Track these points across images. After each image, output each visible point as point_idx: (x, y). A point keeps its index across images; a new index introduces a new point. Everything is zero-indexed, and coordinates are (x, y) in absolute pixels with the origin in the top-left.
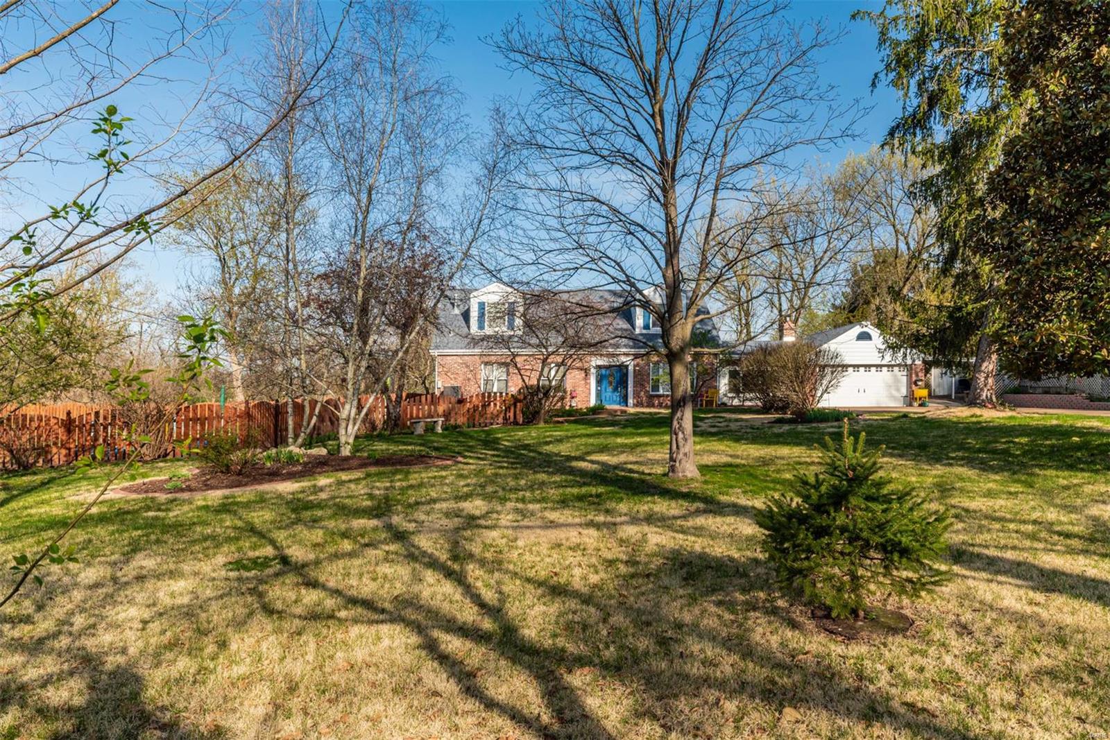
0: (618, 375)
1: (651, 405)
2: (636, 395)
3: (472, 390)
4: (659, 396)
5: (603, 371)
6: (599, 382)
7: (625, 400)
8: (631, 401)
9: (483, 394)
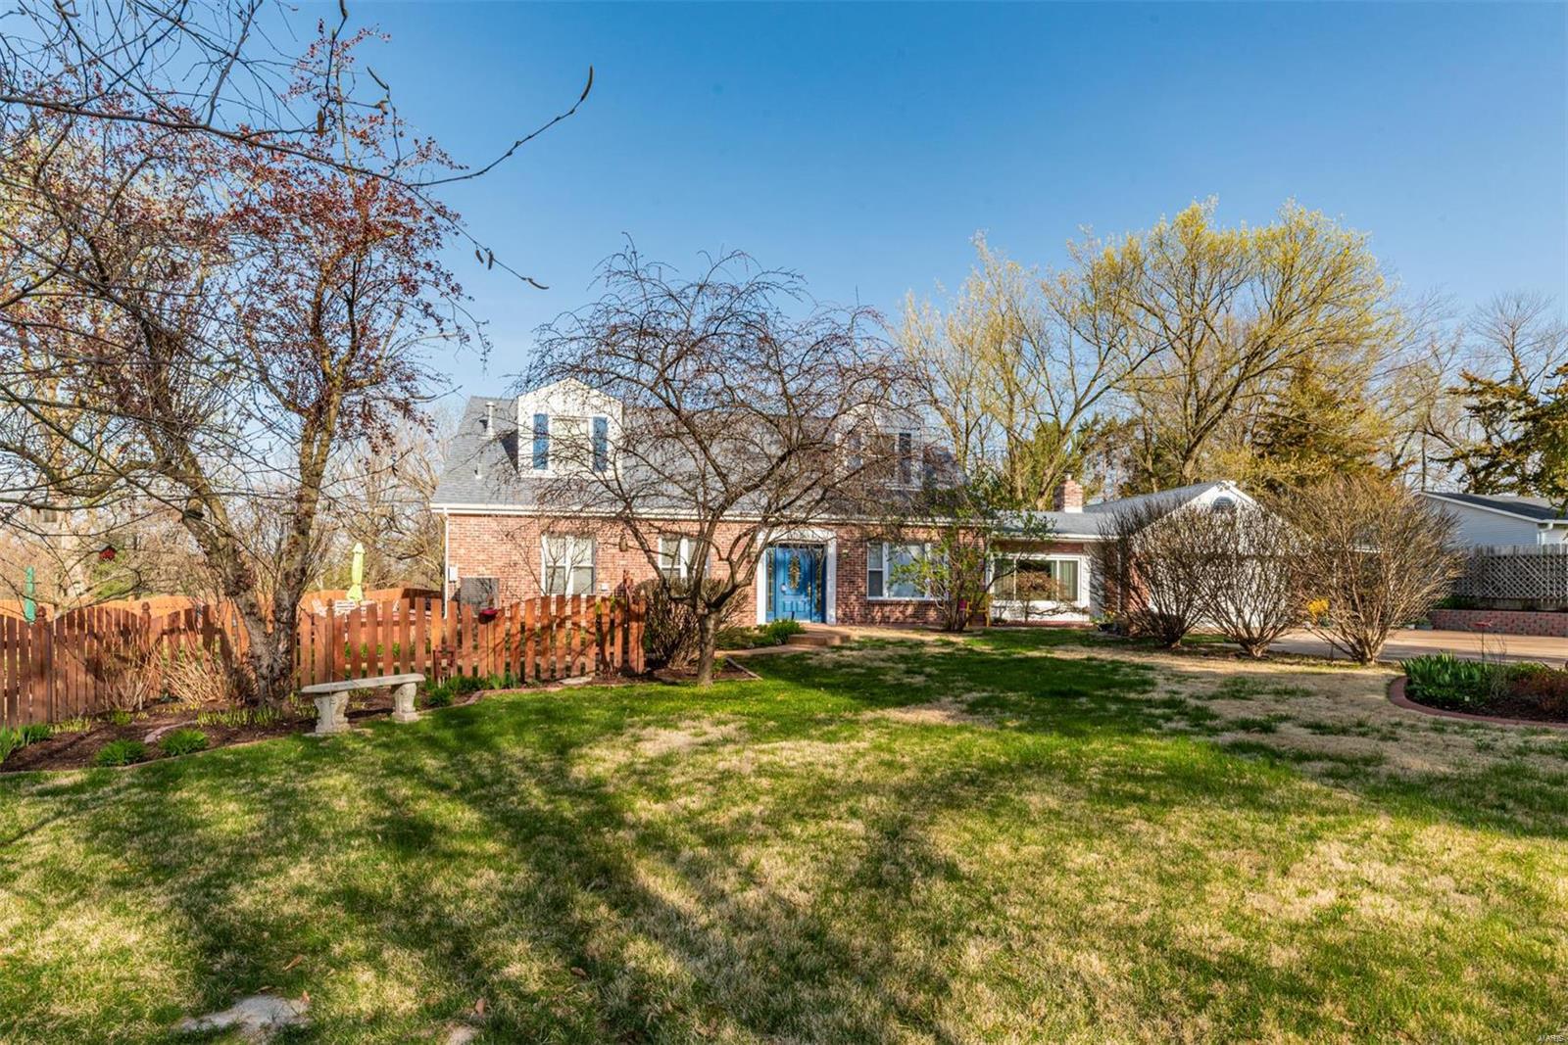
0: (805, 563)
1: (867, 621)
2: (842, 600)
3: (520, 592)
4: (883, 604)
5: (780, 554)
6: (772, 574)
7: (820, 610)
8: (831, 612)
9: (546, 601)
